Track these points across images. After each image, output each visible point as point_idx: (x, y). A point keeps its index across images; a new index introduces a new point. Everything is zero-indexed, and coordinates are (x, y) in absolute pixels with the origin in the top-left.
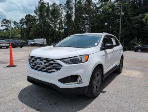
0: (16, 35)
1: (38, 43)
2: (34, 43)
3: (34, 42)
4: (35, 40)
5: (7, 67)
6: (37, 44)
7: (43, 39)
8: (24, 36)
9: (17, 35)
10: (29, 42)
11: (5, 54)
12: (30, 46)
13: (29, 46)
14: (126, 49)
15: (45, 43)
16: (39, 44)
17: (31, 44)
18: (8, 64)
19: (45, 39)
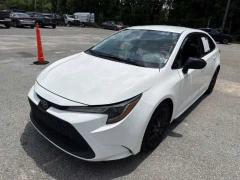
0: (44, 4)
1: (81, 21)
2: (74, 21)
3: (73, 19)
4: (76, 14)
5: (35, 63)
6: (79, 21)
7: (89, 13)
8: (58, 6)
9: (47, 4)
10: (66, 18)
11: (29, 38)
12: (68, 25)
13: (66, 25)
14: (232, 40)
15: (93, 20)
16: (83, 23)
17: (69, 22)
18: (36, 59)
19: (93, 14)
